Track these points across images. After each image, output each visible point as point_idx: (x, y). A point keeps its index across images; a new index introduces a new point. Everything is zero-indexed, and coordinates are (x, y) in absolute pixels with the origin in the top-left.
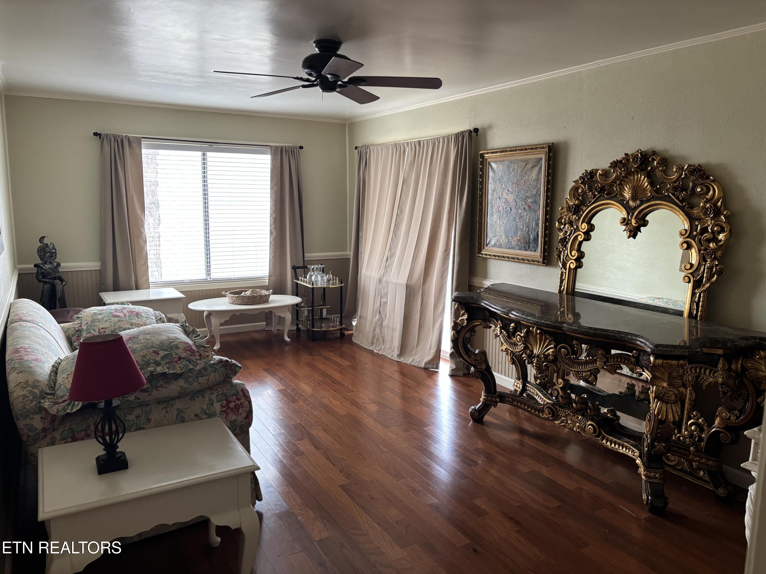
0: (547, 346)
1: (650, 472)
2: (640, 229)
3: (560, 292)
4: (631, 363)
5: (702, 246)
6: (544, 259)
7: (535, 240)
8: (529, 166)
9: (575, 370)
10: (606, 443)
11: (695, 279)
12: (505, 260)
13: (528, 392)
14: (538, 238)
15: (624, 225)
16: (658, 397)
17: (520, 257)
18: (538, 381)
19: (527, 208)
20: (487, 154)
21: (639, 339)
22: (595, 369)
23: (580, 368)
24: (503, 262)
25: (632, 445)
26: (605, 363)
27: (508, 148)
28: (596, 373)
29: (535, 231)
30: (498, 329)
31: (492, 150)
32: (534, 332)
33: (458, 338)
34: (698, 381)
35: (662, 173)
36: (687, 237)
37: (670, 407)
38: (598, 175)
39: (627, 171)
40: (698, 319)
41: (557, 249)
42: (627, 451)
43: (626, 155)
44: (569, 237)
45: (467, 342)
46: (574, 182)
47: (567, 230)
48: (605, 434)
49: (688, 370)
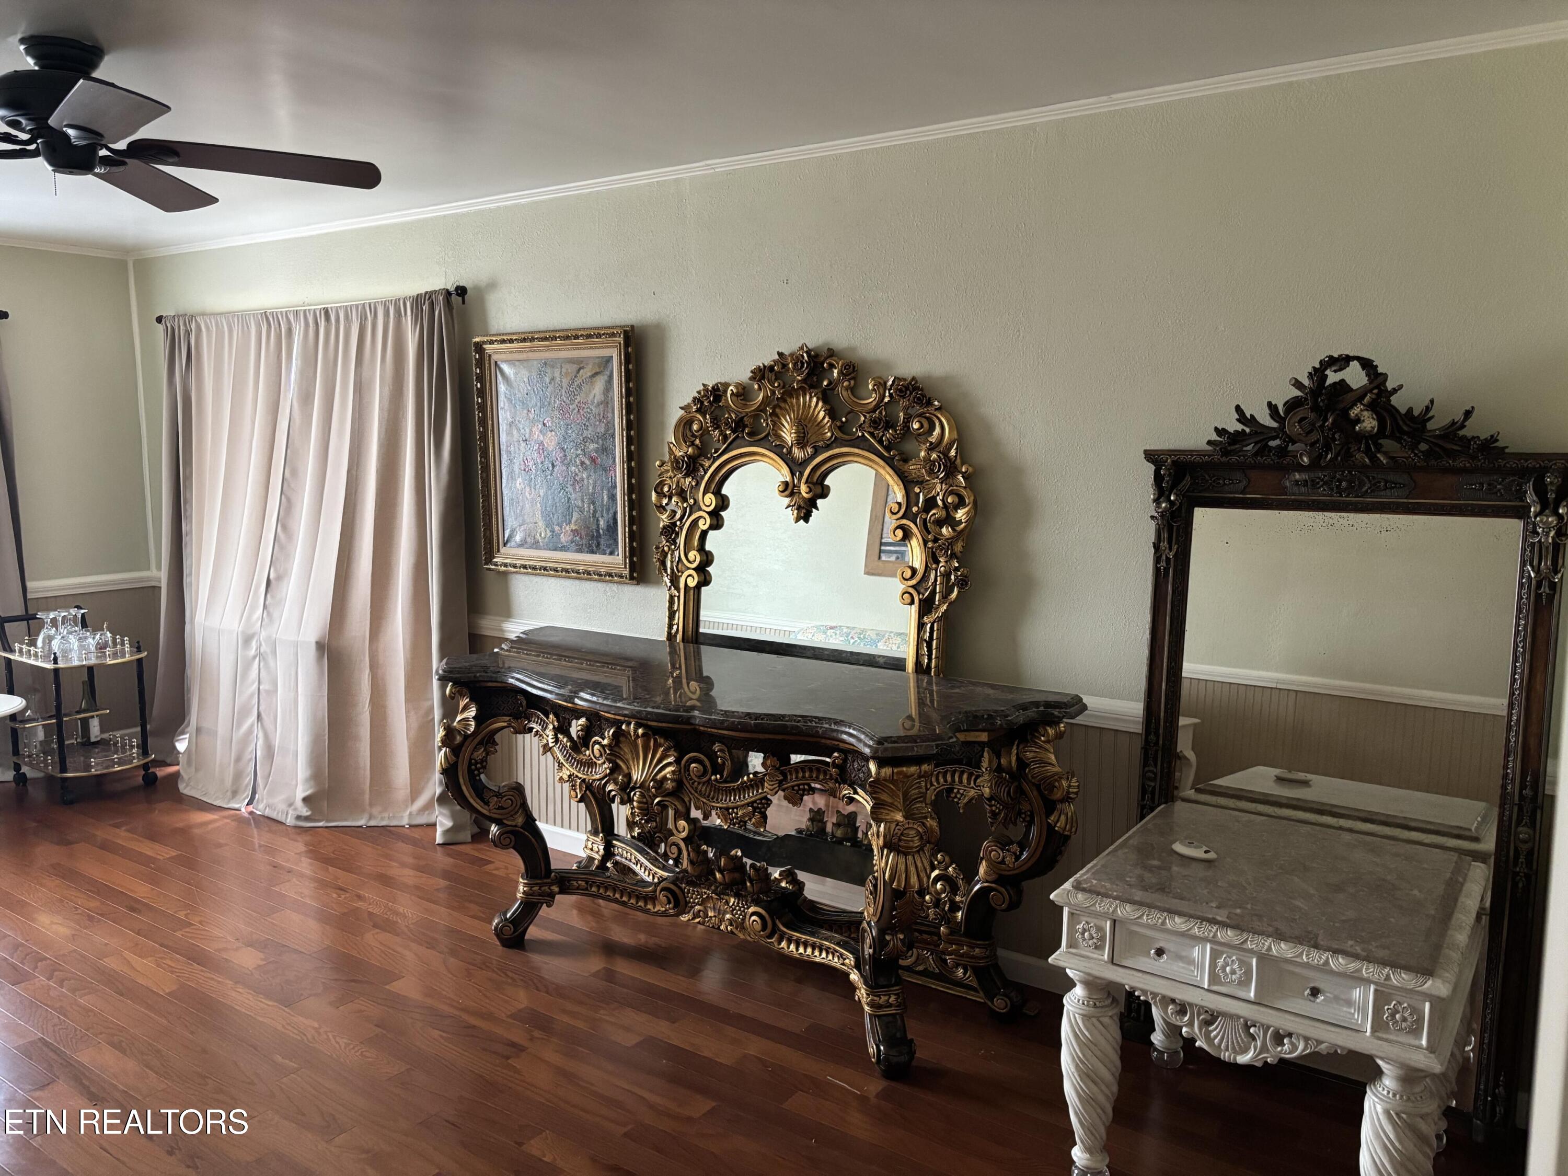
0: (660, 761)
1: (879, 996)
2: (816, 504)
3: (671, 637)
4: (831, 778)
5: (929, 533)
6: (632, 570)
7: (611, 530)
8: (586, 372)
9: (721, 805)
10: (789, 948)
11: (921, 596)
12: (549, 576)
13: (618, 858)
14: (617, 526)
15: (787, 496)
16: (890, 845)
17: (581, 568)
18: (637, 831)
19: (588, 462)
20: (490, 344)
21: (843, 729)
22: (761, 799)
23: (730, 800)
24: (545, 579)
25: (838, 944)
26: (780, 783)
27: (536, 332)
28: (764, 807)
29: (608, 510)
30: (549, 732)
31: (500, 335)
32: (632, 733)
33: (456, 763)
34: (951, 799)
35: (849, 393)
36: (902, 518)
37: (913, 861)
38: (729, 395)
39: (784, 387)
40: (932, 674)
41: (657, 548)
42: (830, 957)
43: (780, 354)
44: (681, 523)
45: (478, 769)
46: (682, 408)
47: (676, 509)
48: (785, 930)
49: (933, 779)
